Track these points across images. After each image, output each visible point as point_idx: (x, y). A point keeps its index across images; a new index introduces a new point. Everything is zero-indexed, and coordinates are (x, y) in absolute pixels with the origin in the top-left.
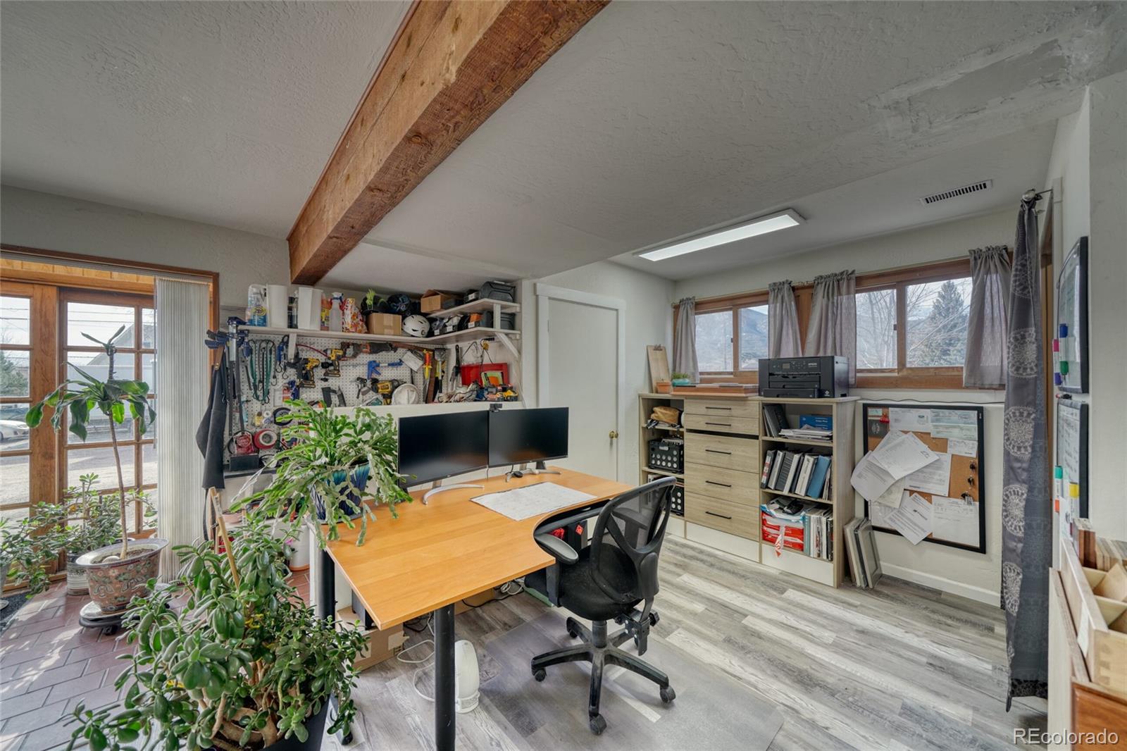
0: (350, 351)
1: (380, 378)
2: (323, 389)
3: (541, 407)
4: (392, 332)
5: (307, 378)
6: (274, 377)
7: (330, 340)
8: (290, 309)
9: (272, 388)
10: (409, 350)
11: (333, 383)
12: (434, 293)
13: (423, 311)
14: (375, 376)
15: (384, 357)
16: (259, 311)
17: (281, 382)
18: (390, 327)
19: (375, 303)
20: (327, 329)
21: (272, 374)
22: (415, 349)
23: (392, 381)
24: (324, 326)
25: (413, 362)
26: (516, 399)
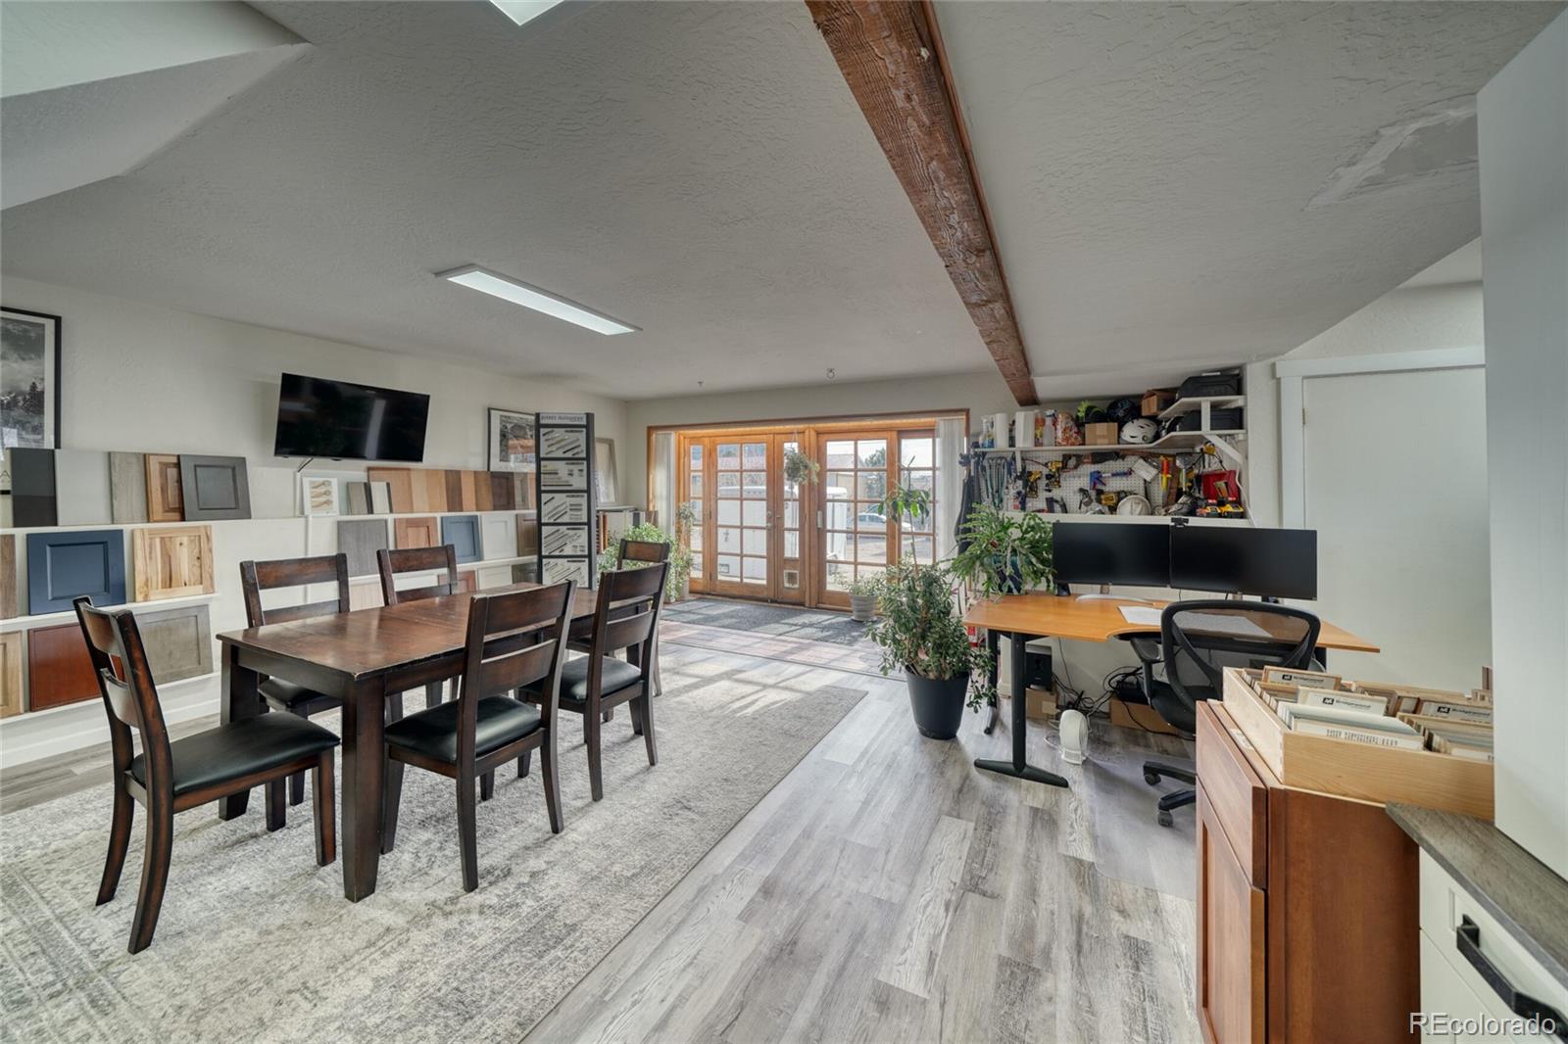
0: (1072, 462)
1: (1106, 489)
2: (1047, 499)
3: (1286, 526)
4: (1106, 441)
5: (1031, 488)
6: (1007, 488)
7: (1051, 453)
8: (1011, 431)
9: (1005, 498)
10: (1142, 457)
11: (1056, 493)
12: (1151, 393)
13: (1143, 414)
14: (1099, 487)
15: (1108, 467)
16: (989, 436)
17: (1013, 492)
18: (1104, 437)
19: (1087, 414)
20: (1042, 445)
21: (1005, 484)
22: (1147, 456)
23: (1118, 493)
24: (1037, 443)
25: (1145, 471)
26: (1242, 516)
